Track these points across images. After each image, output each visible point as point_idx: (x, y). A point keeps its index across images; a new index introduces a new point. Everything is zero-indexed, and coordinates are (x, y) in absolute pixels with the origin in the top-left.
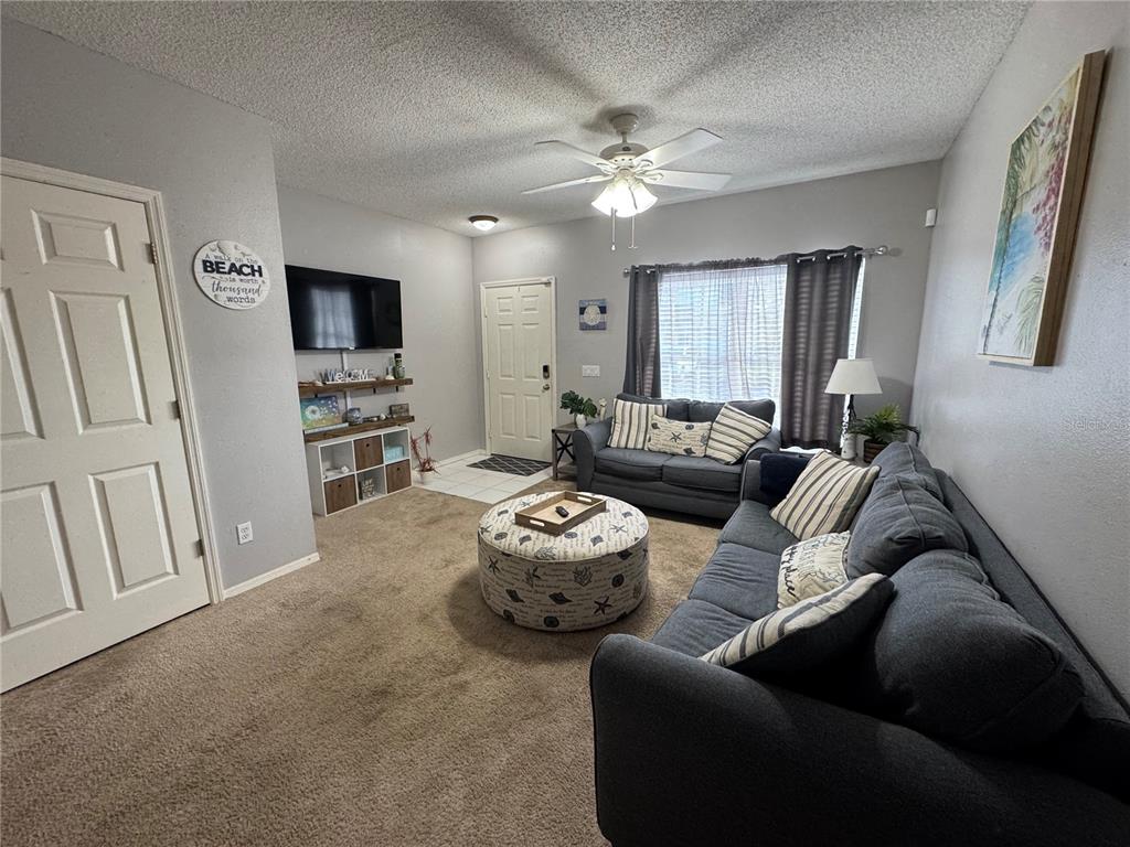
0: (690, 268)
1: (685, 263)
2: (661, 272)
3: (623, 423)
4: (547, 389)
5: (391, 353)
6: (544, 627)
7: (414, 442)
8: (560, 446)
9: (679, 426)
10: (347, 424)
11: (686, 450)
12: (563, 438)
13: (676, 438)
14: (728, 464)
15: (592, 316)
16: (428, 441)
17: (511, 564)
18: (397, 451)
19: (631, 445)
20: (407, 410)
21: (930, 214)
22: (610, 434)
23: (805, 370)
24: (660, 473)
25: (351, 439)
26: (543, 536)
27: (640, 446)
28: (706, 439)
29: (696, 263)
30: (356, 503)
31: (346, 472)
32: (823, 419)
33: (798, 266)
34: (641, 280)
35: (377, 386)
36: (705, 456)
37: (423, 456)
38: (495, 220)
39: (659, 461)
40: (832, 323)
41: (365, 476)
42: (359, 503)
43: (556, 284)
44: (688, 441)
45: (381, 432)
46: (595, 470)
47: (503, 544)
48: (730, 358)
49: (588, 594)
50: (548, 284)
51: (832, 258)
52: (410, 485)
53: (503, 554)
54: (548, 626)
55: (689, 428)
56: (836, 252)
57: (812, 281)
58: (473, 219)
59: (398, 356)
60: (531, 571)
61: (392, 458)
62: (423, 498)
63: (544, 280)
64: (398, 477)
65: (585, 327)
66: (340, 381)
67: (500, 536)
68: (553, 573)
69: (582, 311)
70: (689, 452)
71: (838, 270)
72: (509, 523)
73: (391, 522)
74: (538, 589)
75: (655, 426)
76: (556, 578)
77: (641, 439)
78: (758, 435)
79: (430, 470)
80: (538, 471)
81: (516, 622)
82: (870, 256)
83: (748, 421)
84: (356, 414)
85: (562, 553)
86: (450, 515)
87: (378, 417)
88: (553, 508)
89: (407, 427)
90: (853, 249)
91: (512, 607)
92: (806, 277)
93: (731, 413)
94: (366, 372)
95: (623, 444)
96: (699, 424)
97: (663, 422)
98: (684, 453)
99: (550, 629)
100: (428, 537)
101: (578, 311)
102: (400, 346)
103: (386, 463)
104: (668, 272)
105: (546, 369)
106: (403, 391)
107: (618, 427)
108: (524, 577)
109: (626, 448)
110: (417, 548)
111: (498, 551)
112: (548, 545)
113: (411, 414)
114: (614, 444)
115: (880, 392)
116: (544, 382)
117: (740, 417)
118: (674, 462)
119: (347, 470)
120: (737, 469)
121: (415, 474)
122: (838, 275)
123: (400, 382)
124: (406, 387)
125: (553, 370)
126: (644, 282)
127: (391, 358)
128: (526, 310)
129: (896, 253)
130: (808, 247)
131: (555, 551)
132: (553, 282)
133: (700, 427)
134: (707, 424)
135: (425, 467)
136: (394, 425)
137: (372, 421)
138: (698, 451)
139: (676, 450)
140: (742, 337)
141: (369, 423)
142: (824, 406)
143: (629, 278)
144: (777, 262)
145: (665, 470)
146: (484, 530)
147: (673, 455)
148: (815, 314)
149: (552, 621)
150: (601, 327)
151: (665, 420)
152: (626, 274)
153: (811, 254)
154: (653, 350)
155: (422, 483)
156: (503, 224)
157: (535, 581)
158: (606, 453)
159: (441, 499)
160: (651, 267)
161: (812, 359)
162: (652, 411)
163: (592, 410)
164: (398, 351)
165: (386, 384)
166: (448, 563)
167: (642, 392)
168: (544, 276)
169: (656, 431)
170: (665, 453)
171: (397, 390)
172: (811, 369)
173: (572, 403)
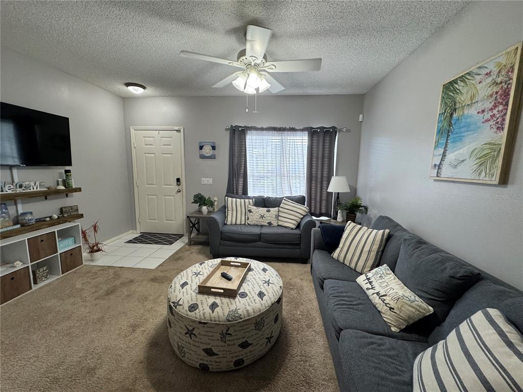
0: (262, 129)
1: (259, 126)
2: (247, 130)
3: (232, 210)
4: (180, 191)
5: (61, 170)
6: (234, 368)
7: (84, 233)
8: (191, 225)
9: (263, 210)
10: (19, 226)
11: (269, 223)
12: (193, 220)
13: (262, 217)
14: (292, 229)
15: (207, 151)
16: (95, 231)
17: (206, 329)
18: (71, 240)
19: (238, 222)
20: (77, 210)
21: (361, 116)
22: (225, 217)
23: (316, 181)
24: (260, 237)
25: (25, 237)
26: (226, 300)
27: (243, 223)
28: (278, 216)
29: (265, 127)
30: (31, 288)
31: (19, 265)
32: (324, 203)
33: (313, 133)
34: (236, 133)
35: (47, 194)
36: (278, 225)
37: (92, 241)
38: (144, 88)
39: (257, 231)
40: (326, 160)
41: (39, 266)
42: (34, 287)
43: (184, 131)
44: (269, 218)
45: (55, 229)
46: (221, 240)
47: (197, 315)
48: (282, 175)
49: (262, 335)
50: (178, 131)
51: (326, 131)
52: (82, 264)
53: (200, 323)
54: (237, 366)
55: (268, 211)
56: (327, 128)
57: (318, 141)
58: (128, 85)
59: (67, 172)
60: (224, 331)
61: (65, 247)
62: (96, 273)
63: (177, 128)
64: (72, 260)
65: (203, 157)
66: (10, 192)
67: (193, 307)
68: (241, 328)
69: (201, 148)
70: (270, 224)
71: (328, 136)
72: (194, 294)
73: (72, 300)
74: (229, 343)
75: (250, 211)
76: (243, 331)
77: (243, 219)
78: (304, 214)
79: (99, 250)
80: (176, 240)
81: (210, 370)
82: (340, 131)
83: (298, 206)
84: (29, 217)
85: (245, 312)
86: (123, 284)
87: (50, 217)
88: (218, 273)
89: (77, 222)
90: (334, 128)
91: (207, 360)
92: (315, 139)
93: (288, 203)
94: (38, 183)
95: (234, 222)
96: (273, 209)
97: (254, 208)
98: (268, 225)
99: (237, 368)
100: (109, 308)
101: (199, 149)
102: (70, 164)
103: (60, 251)
104: (250, 130)
105: (178, 180)
106: (72, 196)
107: (230, 213)
108: (218, 336)
109: (236, 224)
110: (101, 320)
111: (195, 321)
112: (233, 307)
113: (80, 213)
114: (229, 223)
115: (349, 191)
116: (177, 188)
117: (293, 205)
118: (265, 230)
119: (21, 263)
120: (297, 232)
121: (85, 254)
122: (328, 139)
123: (69, 190)
124: (74, 194)
125: (183, 181)
126: (238, 134)
127: (60, 174)
128: (164, 145)
129: (348, 131)
130: (316, 125)
131: (240, 312)
132: (182, 130)
133: (274, 210)
134: (276, 209)
135: (94, 249)
136: (66, 222)
137: (44, 221)
138: (275, 223)
139: (263, 224)
140: (288, 165)
141: (41, 223)
142: (324, 197)
143: (229, 132)
144: (303, 130)
145: (262, 235)
146: (177, 304)
147: (262, 226)
148: (320, 155)
149: (239, 362)
150: (213, 157)
151: (255, 207)
152: (227, 130)
153: (318, 128)
154: (243, 170)
155: (92, 260)
156: (149, 91)
157: (228, 338)
158: (226, 229)
159: (111, 271)
160: (241, 127)
161: (319, 176)
162: (247, 203)
163: (210, 204)
164: (67, 168)
165: (58, 192)
166: (134, 327)
167: (237, 193)
168: (176, 126)
169: (251, 214)
170: (257, 225)
171: (67, 196)
172: (319, 180)
173: (200, 200)
